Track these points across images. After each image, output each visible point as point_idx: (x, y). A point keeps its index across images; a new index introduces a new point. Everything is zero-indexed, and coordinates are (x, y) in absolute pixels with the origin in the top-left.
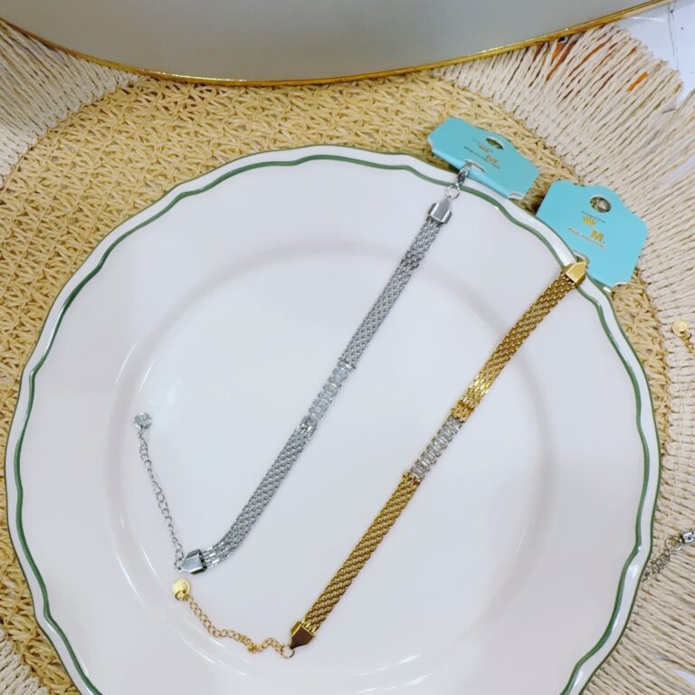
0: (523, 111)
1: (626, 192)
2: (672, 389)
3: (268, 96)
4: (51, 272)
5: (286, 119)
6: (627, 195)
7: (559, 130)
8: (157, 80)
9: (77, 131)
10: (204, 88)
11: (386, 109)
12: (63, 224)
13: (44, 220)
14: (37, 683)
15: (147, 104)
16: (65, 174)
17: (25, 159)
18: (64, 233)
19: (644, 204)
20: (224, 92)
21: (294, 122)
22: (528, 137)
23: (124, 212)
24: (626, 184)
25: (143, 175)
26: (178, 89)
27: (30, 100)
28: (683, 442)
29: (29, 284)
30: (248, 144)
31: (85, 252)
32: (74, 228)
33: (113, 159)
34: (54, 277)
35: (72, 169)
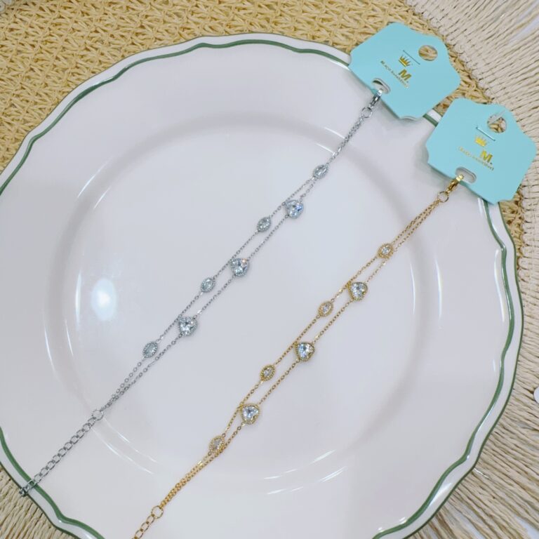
1: (481, 48)
2: (525, 204)
4: (8, 119)
6: (482, 49)
9: (31, 8)
12: (18, 81)
16: (19, 41)
18: (18, 88)
19: (497, 57)
22: (399, 6)
23: (68, 71)
24: (482, 41)
25: (84, 41)
28: (535, 246)
30: (170, 16)
31: (36, 103)
32: (27, 84)
33: (59, 29)
34: (9, 123)
35: (26, 37)
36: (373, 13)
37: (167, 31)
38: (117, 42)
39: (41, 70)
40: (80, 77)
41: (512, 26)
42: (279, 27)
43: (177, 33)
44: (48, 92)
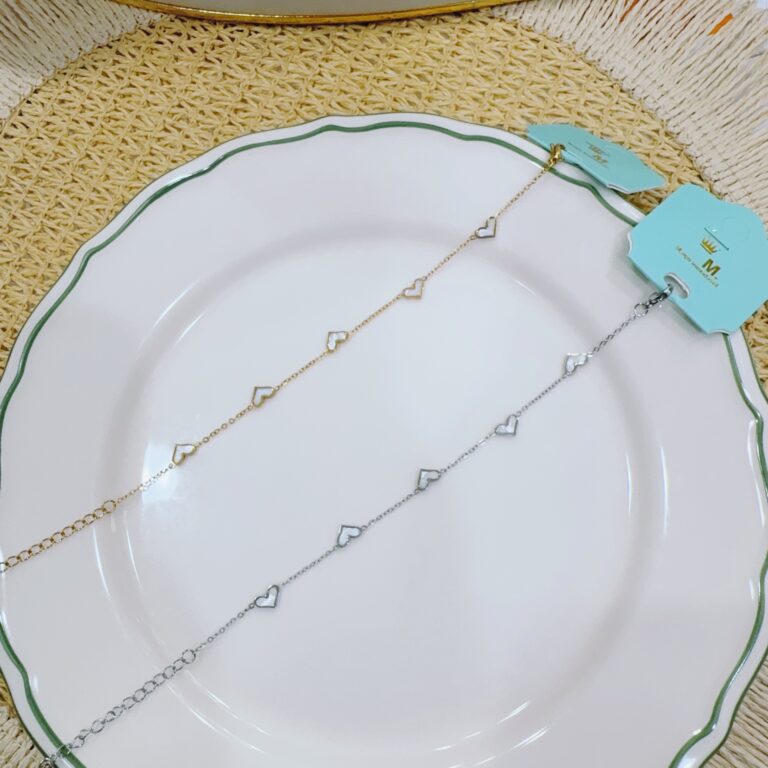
0: (595, 52)
1: (716, 138)
3: (307, 37)
4: (52, 224)
5: (327, 60)
6: (718, 140)
7: (637, 72)
8: (182, 21)
9: (90, 72)
10: (235, 28)
11: (441, 50)
12: (68, 170)
13: (46, 166)
14: (6, 714)
15: (169, 44)
16: (71, 117)
17: (29, 102)
18: (69, 180)
19: (738, 151)
20: (256, 32)
21: (337, 63)
22: (601, 80)
23: (139, 159)
24: (716, 129)
25: (162, 119)
26: (206, 30)
27: (37, 39)
29: (23, 237)
30: (283, 87)
31: (92, 202)
32: (80, 176)
33: (128, 102)
34: (53, 229)
35: (81, 112)
36: (565, 88)
37: (278, 107)
38: (209, 120)
39: (101, 157)
40: (155, 167)
41: (758, 110)
42: (434, 106)
43: (292, 111)
44: (109, 186)
